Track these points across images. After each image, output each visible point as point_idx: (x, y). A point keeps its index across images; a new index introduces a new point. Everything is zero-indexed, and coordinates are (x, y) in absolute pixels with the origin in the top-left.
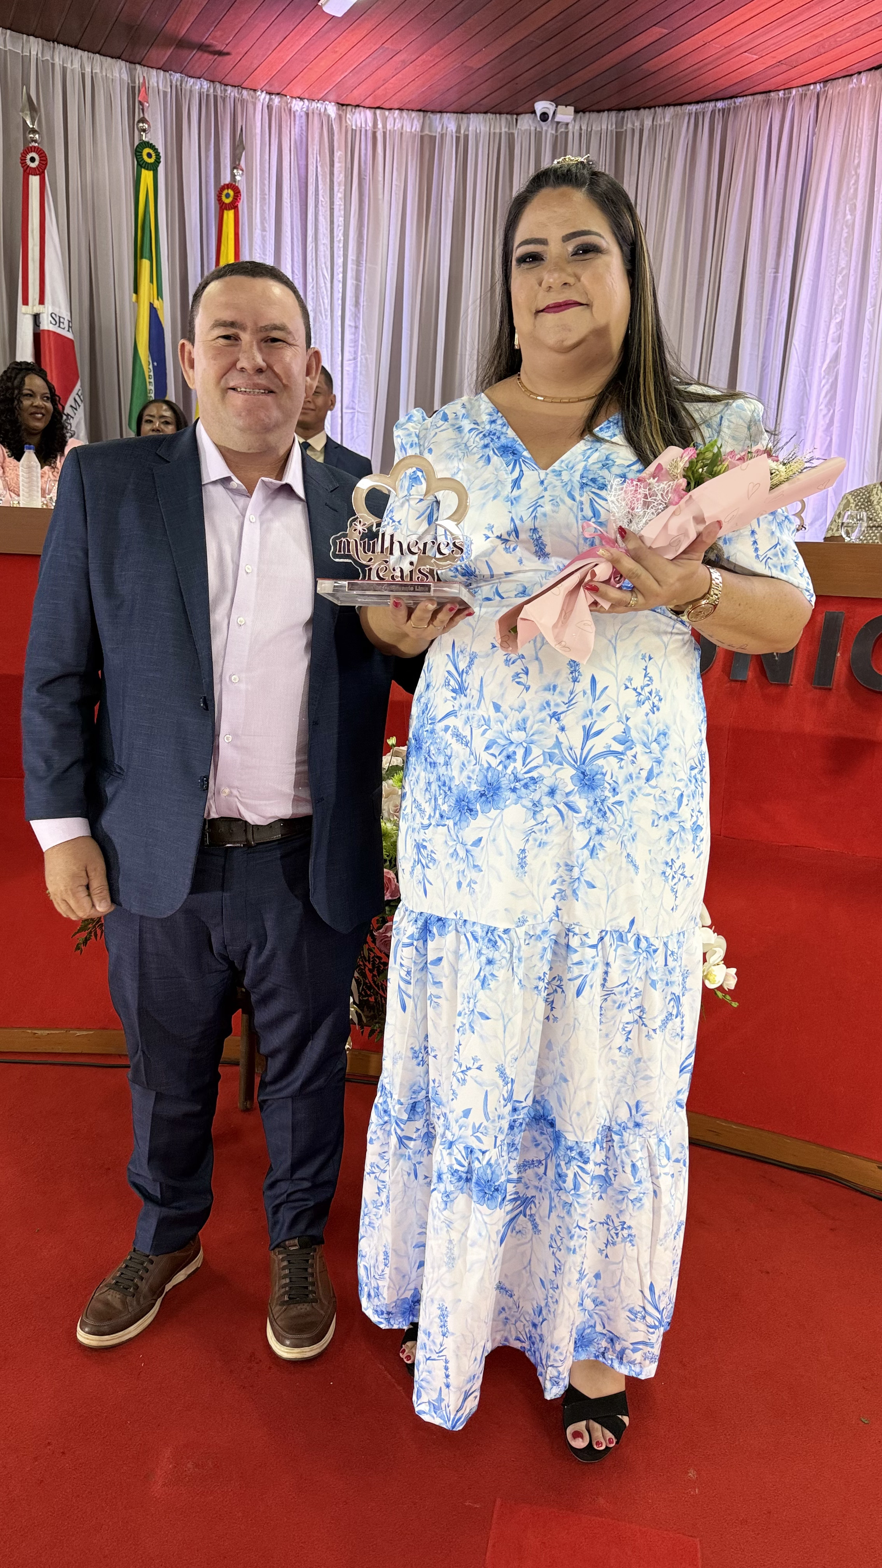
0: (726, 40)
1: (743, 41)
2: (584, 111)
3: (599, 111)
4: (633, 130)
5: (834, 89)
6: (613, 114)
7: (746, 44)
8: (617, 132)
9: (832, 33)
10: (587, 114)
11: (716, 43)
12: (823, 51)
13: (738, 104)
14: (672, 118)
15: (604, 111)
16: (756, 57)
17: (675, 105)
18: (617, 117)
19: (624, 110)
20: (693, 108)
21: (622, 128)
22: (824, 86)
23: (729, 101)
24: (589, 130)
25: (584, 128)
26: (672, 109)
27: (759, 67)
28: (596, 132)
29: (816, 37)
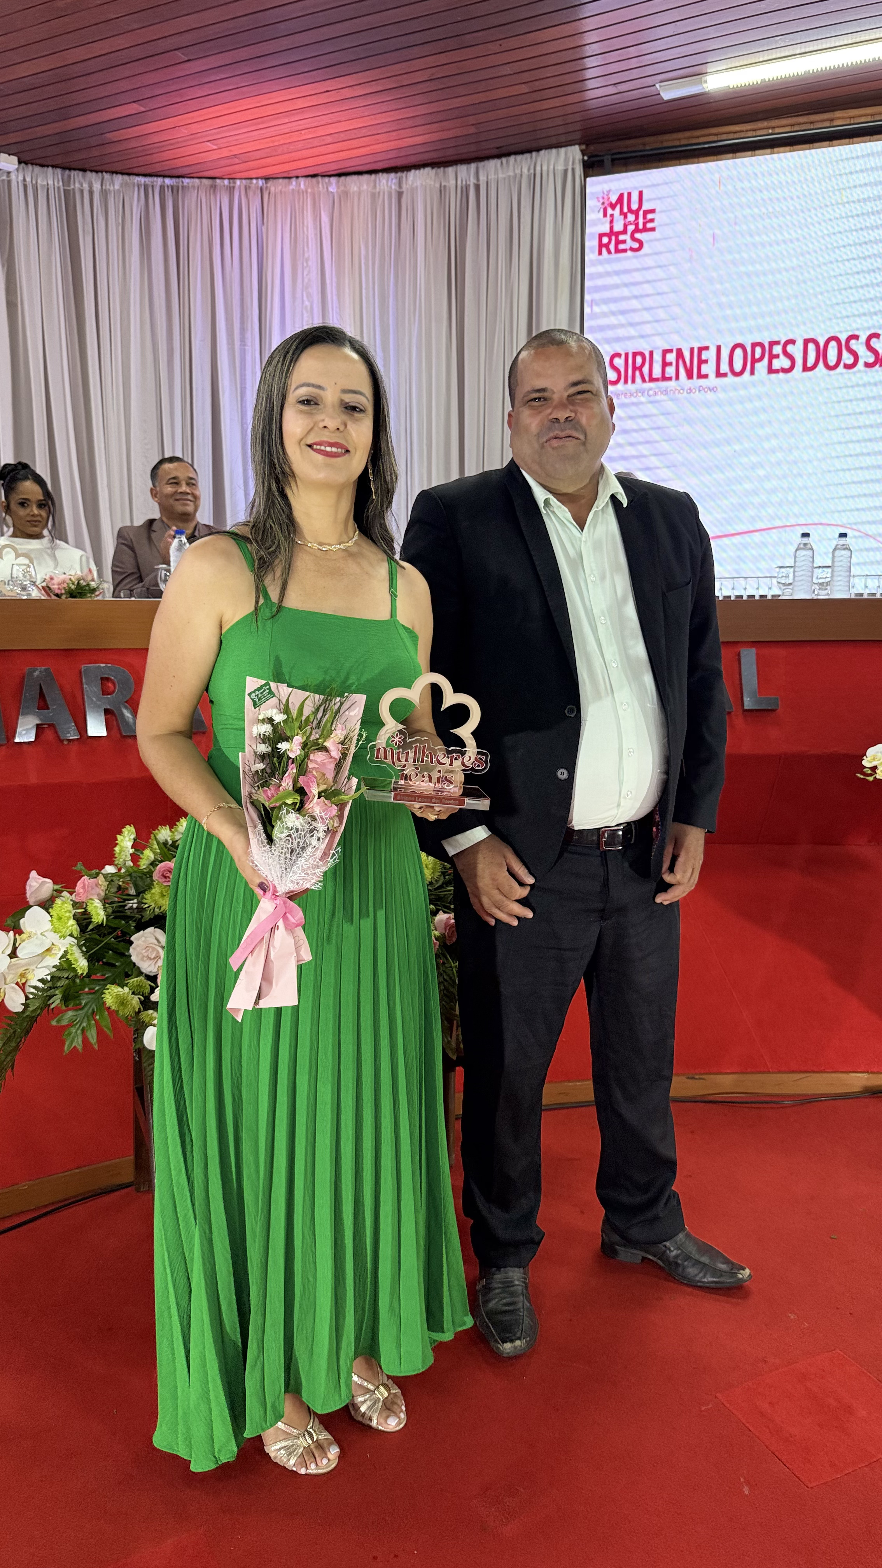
0: (195, 128)
1: (210, 132)
2: (26, 163)
3: (42, 166)
4: (82, 191)
5: (275, 187)
6: (59, 171)
7: (211, 135)
8: (64, 190)
9: (288, 141)
10: (30, 167)
11: (186, 129)
12: (275, 154)
13: (185, 184)
14: (121, 186)
15: (48, 166)
16: (215, 147)
17: (122, 174)
18: (63, 175)
19: (70, 169)
20: (142, 180)
21: (69, 186)
22: (266, 183)
23: (177, 180)
24: (34, 182)
25: (28, 179)
26: (120, 176)
27: (215, 156)
28: (42, 186)
29: (274, 142)
